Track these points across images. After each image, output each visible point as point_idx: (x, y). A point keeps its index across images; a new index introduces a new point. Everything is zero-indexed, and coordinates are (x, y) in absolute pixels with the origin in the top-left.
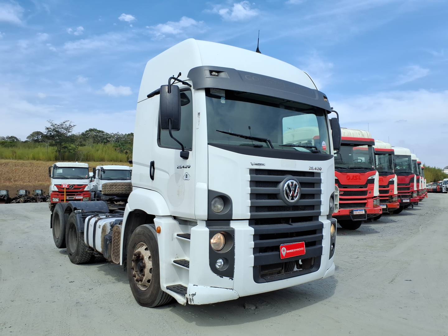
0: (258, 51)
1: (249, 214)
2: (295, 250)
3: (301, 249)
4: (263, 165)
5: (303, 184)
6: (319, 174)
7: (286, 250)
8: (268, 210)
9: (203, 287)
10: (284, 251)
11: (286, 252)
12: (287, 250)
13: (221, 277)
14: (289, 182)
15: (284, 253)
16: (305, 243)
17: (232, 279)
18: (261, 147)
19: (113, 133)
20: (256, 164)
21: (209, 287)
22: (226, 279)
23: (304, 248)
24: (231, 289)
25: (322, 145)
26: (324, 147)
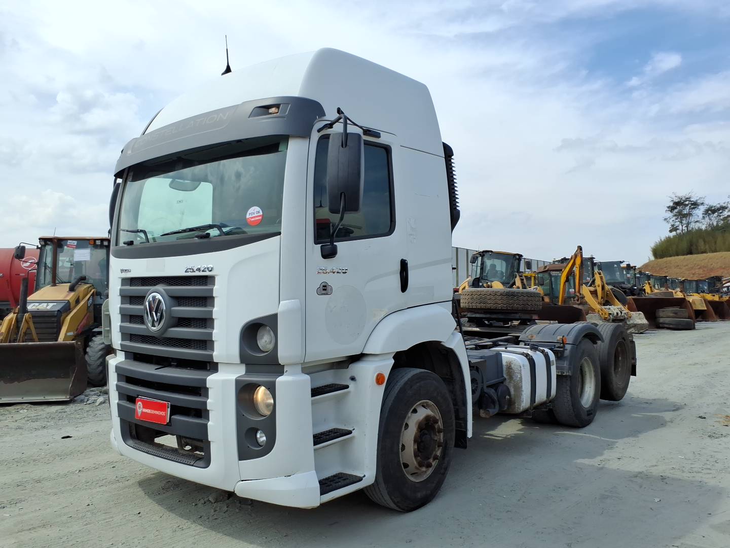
1: (120, 343)
3: (162, 413)
6: (214, 279)
7: (142, 407)
11: (142, 410)
14: (151, 296)
15: (139, 411)
16: (170, 404)
18: (132, 243)
23: (166, 414)
25: (248, 216)
26: (253, 220)
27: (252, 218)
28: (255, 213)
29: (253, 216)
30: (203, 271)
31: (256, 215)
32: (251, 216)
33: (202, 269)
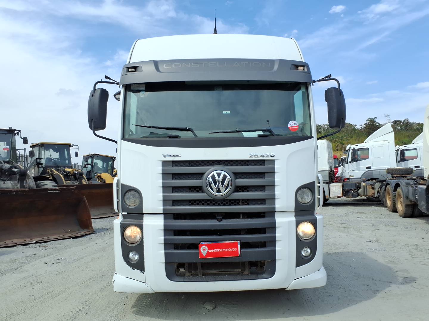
0: (215, 32)
1: (162, 208)
2: (221, 250)
3: (232, 250)
4: (178, 156)
5: (237, 175)
6: (273, 162)
7: (207, 249)
8: (190, 204)
9: (121, 276)
10: (204, 250)
11: (208, 251)
12: (209, 249)
13: (133, 269)
14: (215, 173)
15: (204, 253)
16: (241, 242)
17: (144, 273)
18: (177, 137)
19: (323, 124)
20: (171, 156)
21: (125, 277)
22: (137, 272)
23: (238, 250)
24: (144, 282)
25: (289, 126)
26: (292, 128)
27: (292, 127)
28: (294, 124)
29: (292, 126)
30: (266, 157)
31: (294, 125)
32: (291, 126)
33: (266, 156)
